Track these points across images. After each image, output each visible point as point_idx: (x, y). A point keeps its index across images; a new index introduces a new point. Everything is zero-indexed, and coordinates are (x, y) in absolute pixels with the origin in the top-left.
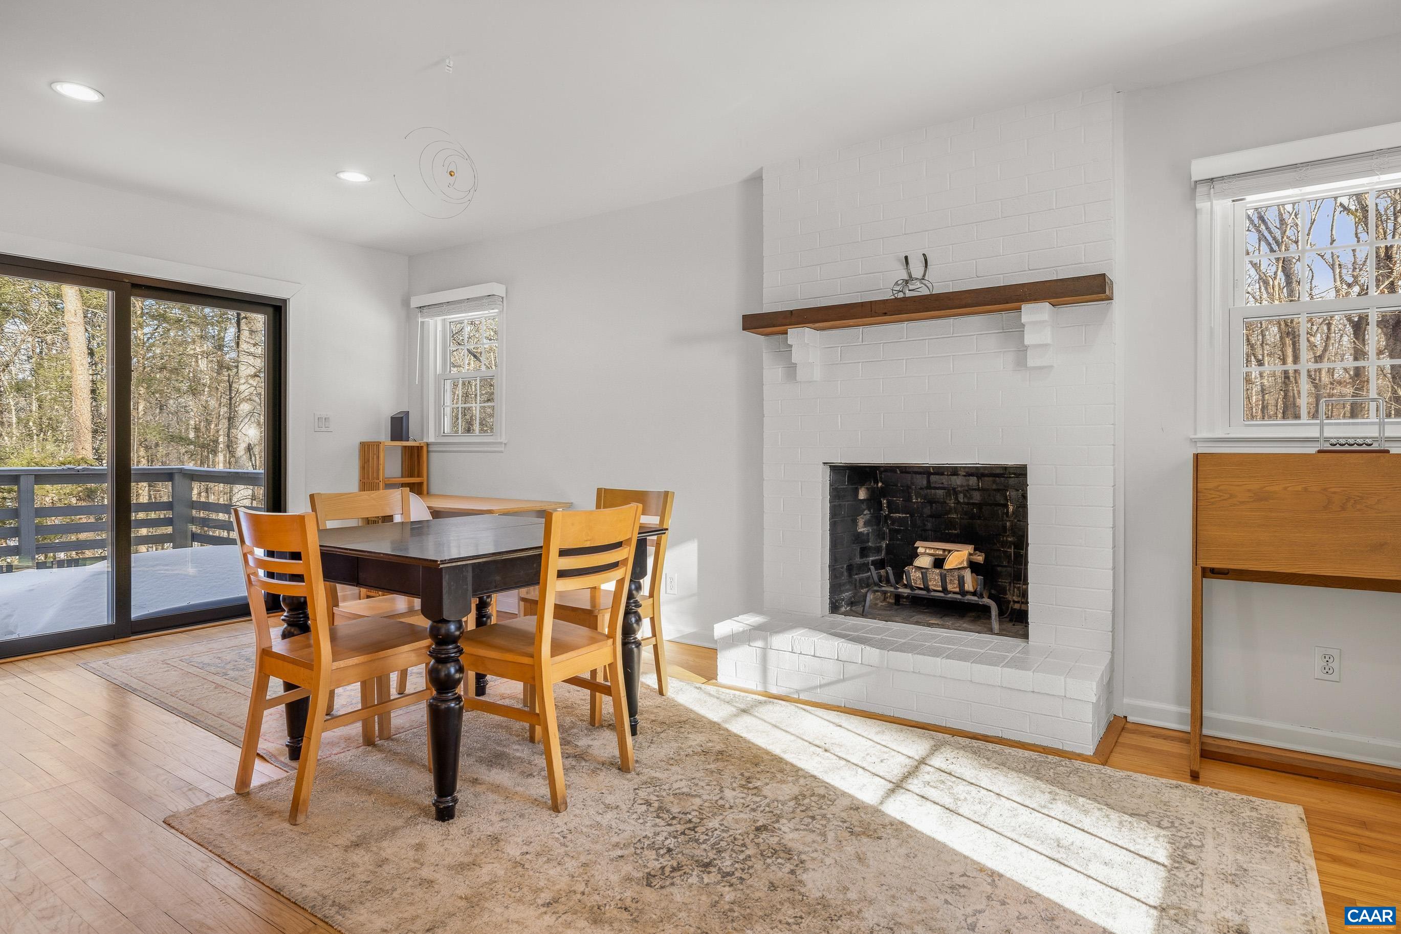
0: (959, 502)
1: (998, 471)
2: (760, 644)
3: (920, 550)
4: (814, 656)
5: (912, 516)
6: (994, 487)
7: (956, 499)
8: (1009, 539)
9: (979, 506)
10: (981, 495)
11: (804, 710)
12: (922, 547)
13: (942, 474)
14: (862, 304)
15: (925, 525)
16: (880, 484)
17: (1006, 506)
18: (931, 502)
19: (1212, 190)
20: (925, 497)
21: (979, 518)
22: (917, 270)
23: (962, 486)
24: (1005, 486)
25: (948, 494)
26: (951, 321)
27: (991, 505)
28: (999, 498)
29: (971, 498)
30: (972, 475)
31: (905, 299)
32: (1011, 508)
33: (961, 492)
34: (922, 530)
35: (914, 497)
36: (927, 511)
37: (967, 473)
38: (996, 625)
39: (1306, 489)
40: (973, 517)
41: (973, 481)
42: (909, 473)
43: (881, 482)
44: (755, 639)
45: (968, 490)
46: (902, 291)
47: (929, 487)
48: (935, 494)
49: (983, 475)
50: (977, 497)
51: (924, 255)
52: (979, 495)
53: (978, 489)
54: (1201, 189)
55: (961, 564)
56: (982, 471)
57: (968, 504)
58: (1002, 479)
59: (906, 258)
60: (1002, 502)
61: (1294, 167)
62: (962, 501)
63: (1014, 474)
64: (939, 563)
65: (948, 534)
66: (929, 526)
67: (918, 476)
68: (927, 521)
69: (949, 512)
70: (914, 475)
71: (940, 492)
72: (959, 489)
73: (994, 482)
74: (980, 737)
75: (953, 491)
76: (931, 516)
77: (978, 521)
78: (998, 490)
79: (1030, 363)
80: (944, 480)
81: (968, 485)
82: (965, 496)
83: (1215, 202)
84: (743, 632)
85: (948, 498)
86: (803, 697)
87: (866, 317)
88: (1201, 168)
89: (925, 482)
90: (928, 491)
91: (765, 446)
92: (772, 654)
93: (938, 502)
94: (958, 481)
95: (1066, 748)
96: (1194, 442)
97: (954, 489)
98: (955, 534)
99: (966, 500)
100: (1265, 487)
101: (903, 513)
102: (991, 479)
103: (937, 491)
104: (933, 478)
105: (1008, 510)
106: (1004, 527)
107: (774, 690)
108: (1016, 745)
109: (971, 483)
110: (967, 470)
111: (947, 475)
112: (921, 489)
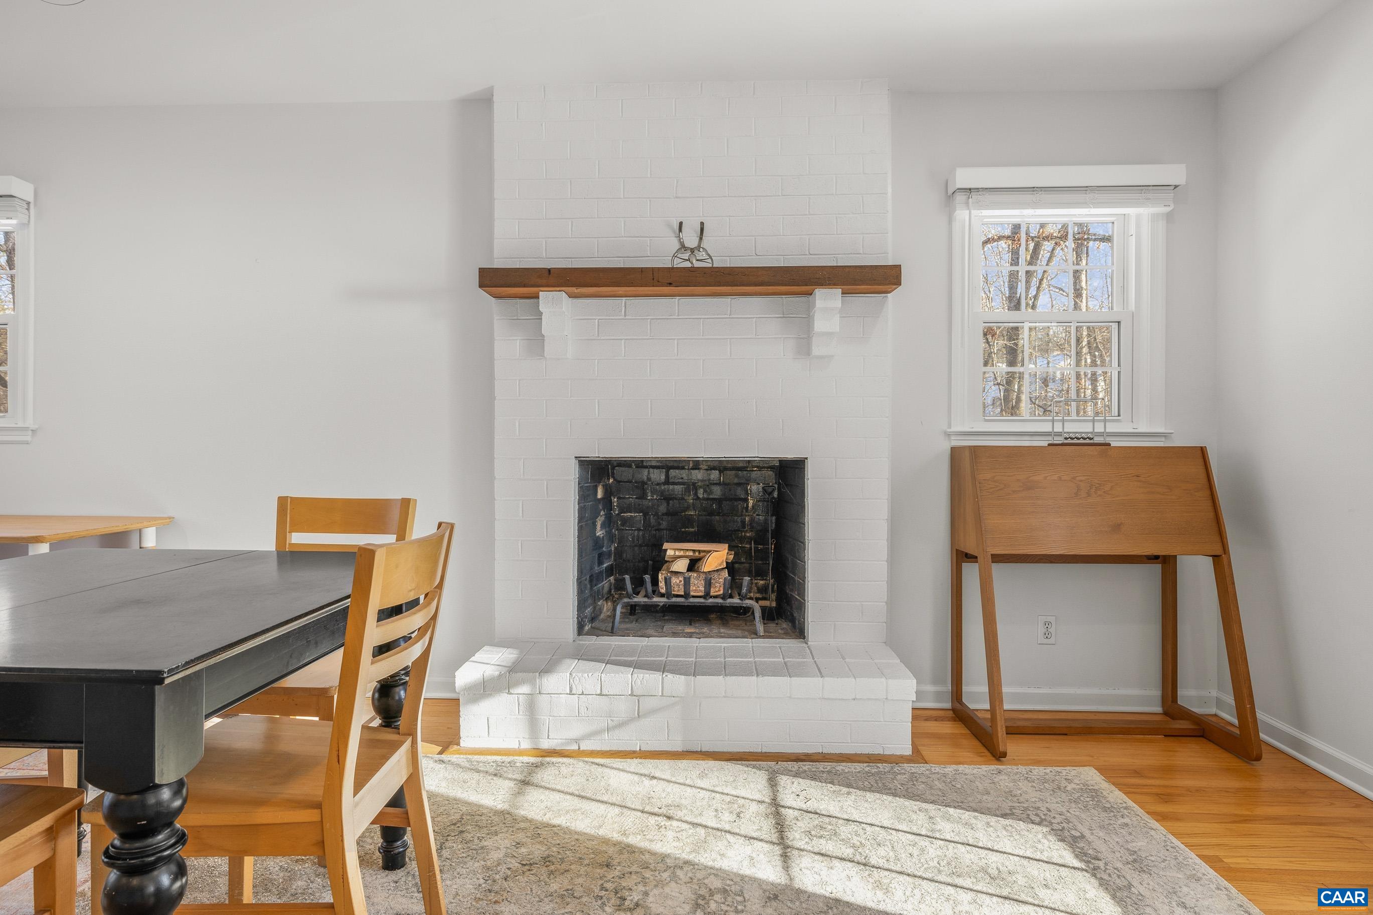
0: (698, 498)
1: (741, 465)
2: (525, 689)
3: (670, 553)
4: (601, 695)
5: (645, 515)
6: (736, 481)
7: (696, 494)
8: (748, 535)
9: (719, 501)
10: (721, 490)
11: (598, 764)
12: (671, 549)
13: (683, 468)
14: (642, 270)
15: (660, 524)
16: (611, 480)
17: (746, 500)
18: (668, 498)
19: (970, 199)
20: (662, 493)
21: (718, 514)
22: (691, 240)
23: (702, 481)
24: (747, 480)
25: (687, 490)
26: (727, 300)
27: (731, 500)
28: (740, 493)
29: (711, 493)
30: (714, 468)
31: (693, 270)
32: (751, 503)
33: (701, 487)
34: (656, 530)
35: (649, 494)
36: (663, 508)
37: (709, 466)
38: (760, 628)
39: (1060, 479)
40: (711, 513)
41: (715, 475)
42: (646, 467)
43: (613, 477)
44: (517, 684)
45: (708, 485)
46: (689, 260)
47: (667, 482)
48: (673, 490)
49: (726, 469)
50: (717, 492)
51: (702, 224)
52: (719, 490)
53: (719, 484)
54: (960, 198)
55: (720, 565)
56: (725, 464)
57: (708, 499)
58: (745, 472)
59: (681, 224)
60: (742, 497)
61: (1033, 189)
62: (701, 496)
63: (757, 467)
64: (693, 565)
65: (685, 532)
66: (664, 524)
67: (656, 471)
68: (662, 519)
69: (688, 508)
70: (651, 470)
71: (678, 488)
72: (700, 484)
73: (737, 476)
74: (804, 758)
75: (692, 487)
76: (667, 514)
77: (717, 517)
78: (739, 484)
79: (816, 351)
80: (684, 474)
81: (709, 480)
82: (705, 491)
83: (973, 212)
84: (500, 676)
85: (687, 494)
86: (586, 746)
87: (646, 286)
88: (965, 177)
89: (663, 477)
90: (666, 486)
91: (496, 437)
92: (543, 701)
93: (676, 499)
94: (698, 475)
95: (887, 752)
96: (948, 435)
97: (694, 484)
98: (692, 532)
99: (705, 496)
100: (1030, 477)
101: (635, 512)
102: (734, 472)
103: (676, 487)
104: (673, 473)
105: (747, 505)
106: (743, 522)
107: (546, 744)
108: (841, 759)
109: (712, 477)
110: (709, 463)
111: (688, 469)
112: (658, 484)
